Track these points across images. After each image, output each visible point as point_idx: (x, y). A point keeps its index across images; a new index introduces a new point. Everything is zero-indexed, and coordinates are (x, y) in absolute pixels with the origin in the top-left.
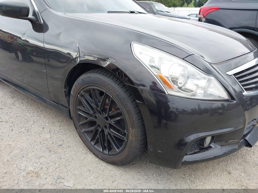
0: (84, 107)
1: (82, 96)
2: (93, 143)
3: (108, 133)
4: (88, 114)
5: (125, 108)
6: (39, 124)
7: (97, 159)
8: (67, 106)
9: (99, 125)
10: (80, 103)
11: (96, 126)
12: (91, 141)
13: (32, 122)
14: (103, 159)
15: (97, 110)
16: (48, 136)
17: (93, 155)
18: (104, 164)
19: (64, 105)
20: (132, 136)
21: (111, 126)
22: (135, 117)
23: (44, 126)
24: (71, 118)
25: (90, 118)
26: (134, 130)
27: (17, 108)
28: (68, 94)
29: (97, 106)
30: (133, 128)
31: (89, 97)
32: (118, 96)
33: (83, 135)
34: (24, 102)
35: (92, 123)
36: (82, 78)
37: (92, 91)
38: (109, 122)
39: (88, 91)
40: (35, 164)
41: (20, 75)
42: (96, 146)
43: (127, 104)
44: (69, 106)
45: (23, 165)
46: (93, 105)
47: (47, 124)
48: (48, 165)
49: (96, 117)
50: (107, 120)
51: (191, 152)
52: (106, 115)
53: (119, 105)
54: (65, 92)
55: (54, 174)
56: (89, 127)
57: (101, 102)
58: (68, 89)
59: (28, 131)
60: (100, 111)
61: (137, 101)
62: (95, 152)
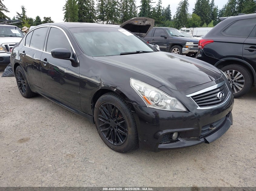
0: (103, 115)
1: (102, 108)
2: (107, 139)
3: (117, 131)
4: (105, 120)
5: (126, 115)
6: (72, 128)
7: (110, 149)
8: (92, 115)
9: (111, 127)
10: (100, 113)
11: (110, 127)
12: (106, 137)
13: (67, 127)
14: (113, 149)
15: (110, 117)
16: (79, 135)
17: (108, 147)
18: (114, 152)
19: (90, 114)
20: (130, 132)
21: (118, 127)
22: (131, 120)
23: (76, 129)
24: (94, 123)
25: (106, 122)
26: (131, 128)
27: (56, 117)
28: (93, 107)
29: (111, 115)
30: (130, 127)
31: (106, 109)
32: (122, 108)
33: (101, 134)
34: (60, 112)
35: (107, 126)
36: (102, 97)
37: (107, 105)
38: (117, 124)
39: (105, 105)
40: (71, 151)
41: (57, 93)
42: (109, 141)
43: (127, 113)
44: (93, 115)
45: (64, 151)
46: (108, 114)
47: (77, 128)
48: (79, 152)
49: (109, 122)
50: (116, 123)
51: (165, 142)
52: (116, 120)
53: (123, 113)
54: (91, 105)
55: (83, 156)
56: (105, 128)
57: (113, 112)
58: (93, 103)
59: (65, 132)
60: (112, 118)
61: (132, 111)
62: (109, 145)
